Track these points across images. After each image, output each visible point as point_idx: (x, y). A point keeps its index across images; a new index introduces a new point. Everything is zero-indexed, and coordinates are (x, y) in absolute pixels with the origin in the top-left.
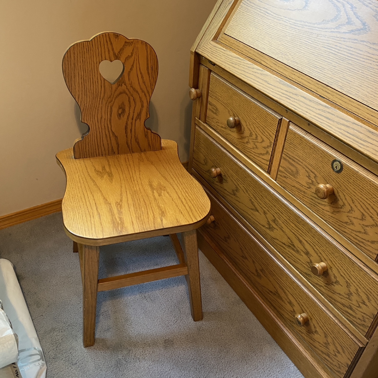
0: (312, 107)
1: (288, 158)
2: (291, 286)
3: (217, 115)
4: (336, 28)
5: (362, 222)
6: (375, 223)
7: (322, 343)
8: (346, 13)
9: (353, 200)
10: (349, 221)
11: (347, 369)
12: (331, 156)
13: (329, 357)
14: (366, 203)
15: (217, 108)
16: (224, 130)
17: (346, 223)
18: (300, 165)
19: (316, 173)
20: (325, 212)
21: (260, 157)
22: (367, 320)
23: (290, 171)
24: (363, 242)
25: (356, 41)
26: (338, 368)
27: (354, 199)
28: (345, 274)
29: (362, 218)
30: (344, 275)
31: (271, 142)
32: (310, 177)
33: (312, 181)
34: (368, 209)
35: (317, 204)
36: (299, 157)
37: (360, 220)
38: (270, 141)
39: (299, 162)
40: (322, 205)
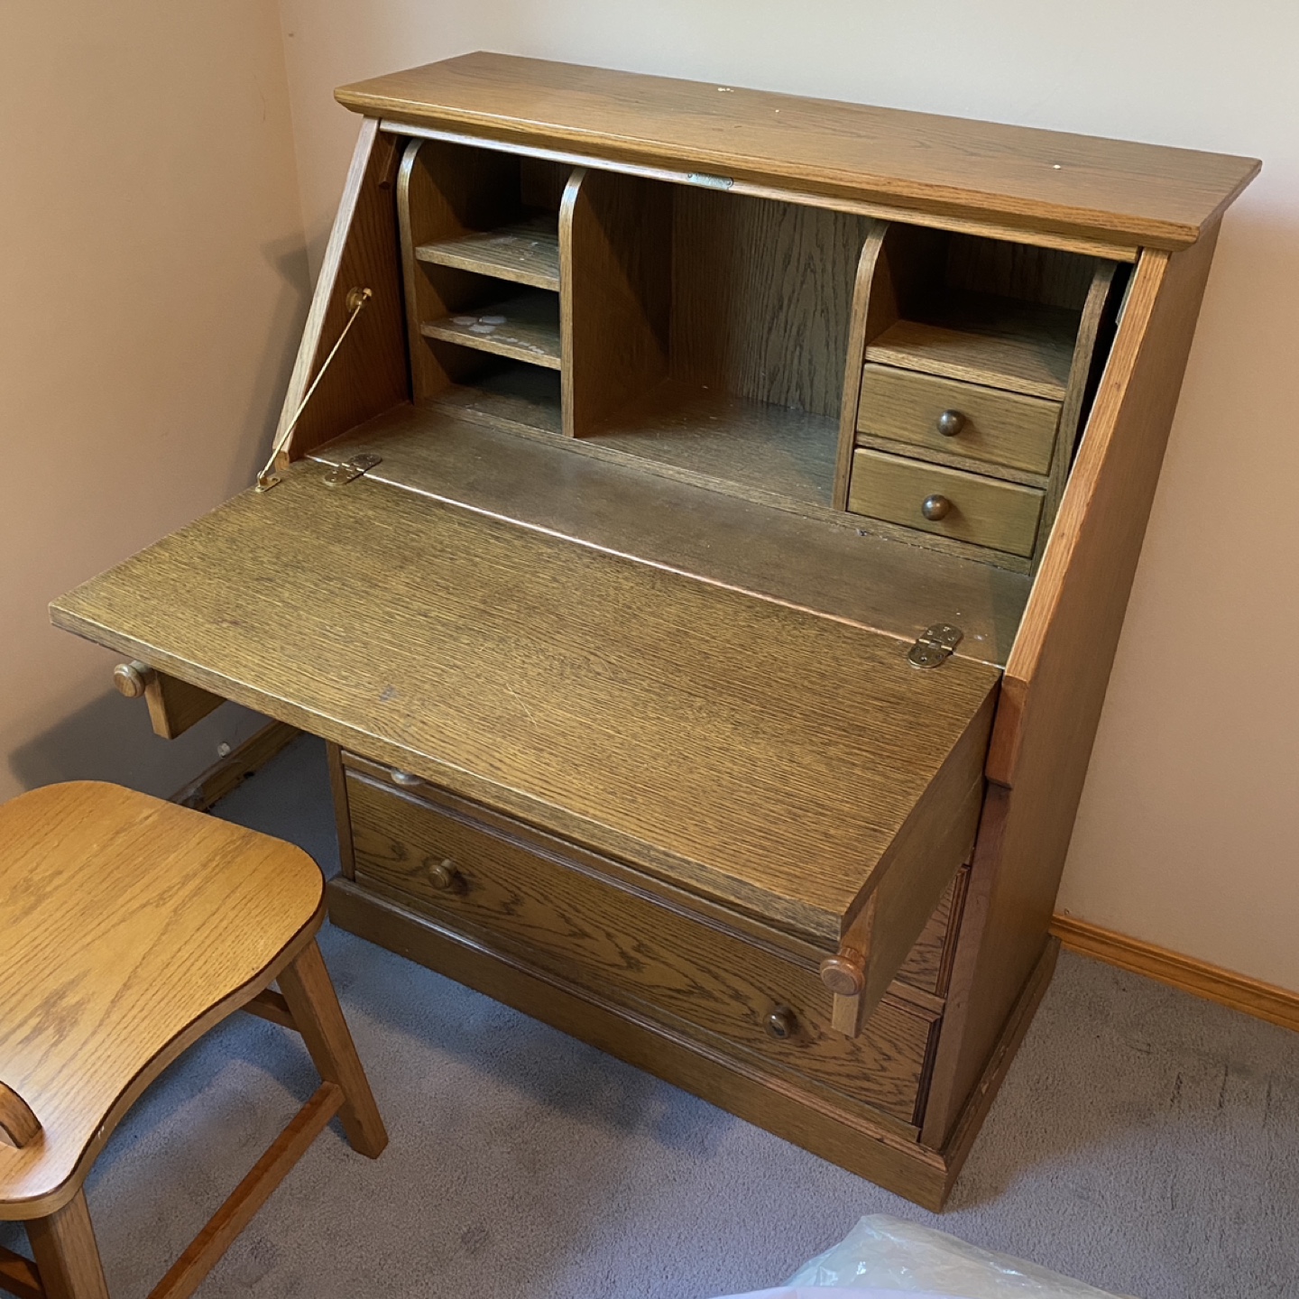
2: (729, 955)
7: (844, 1056)
11: (917, 1085)
13: (868, 1081)
26: (895, 1095)
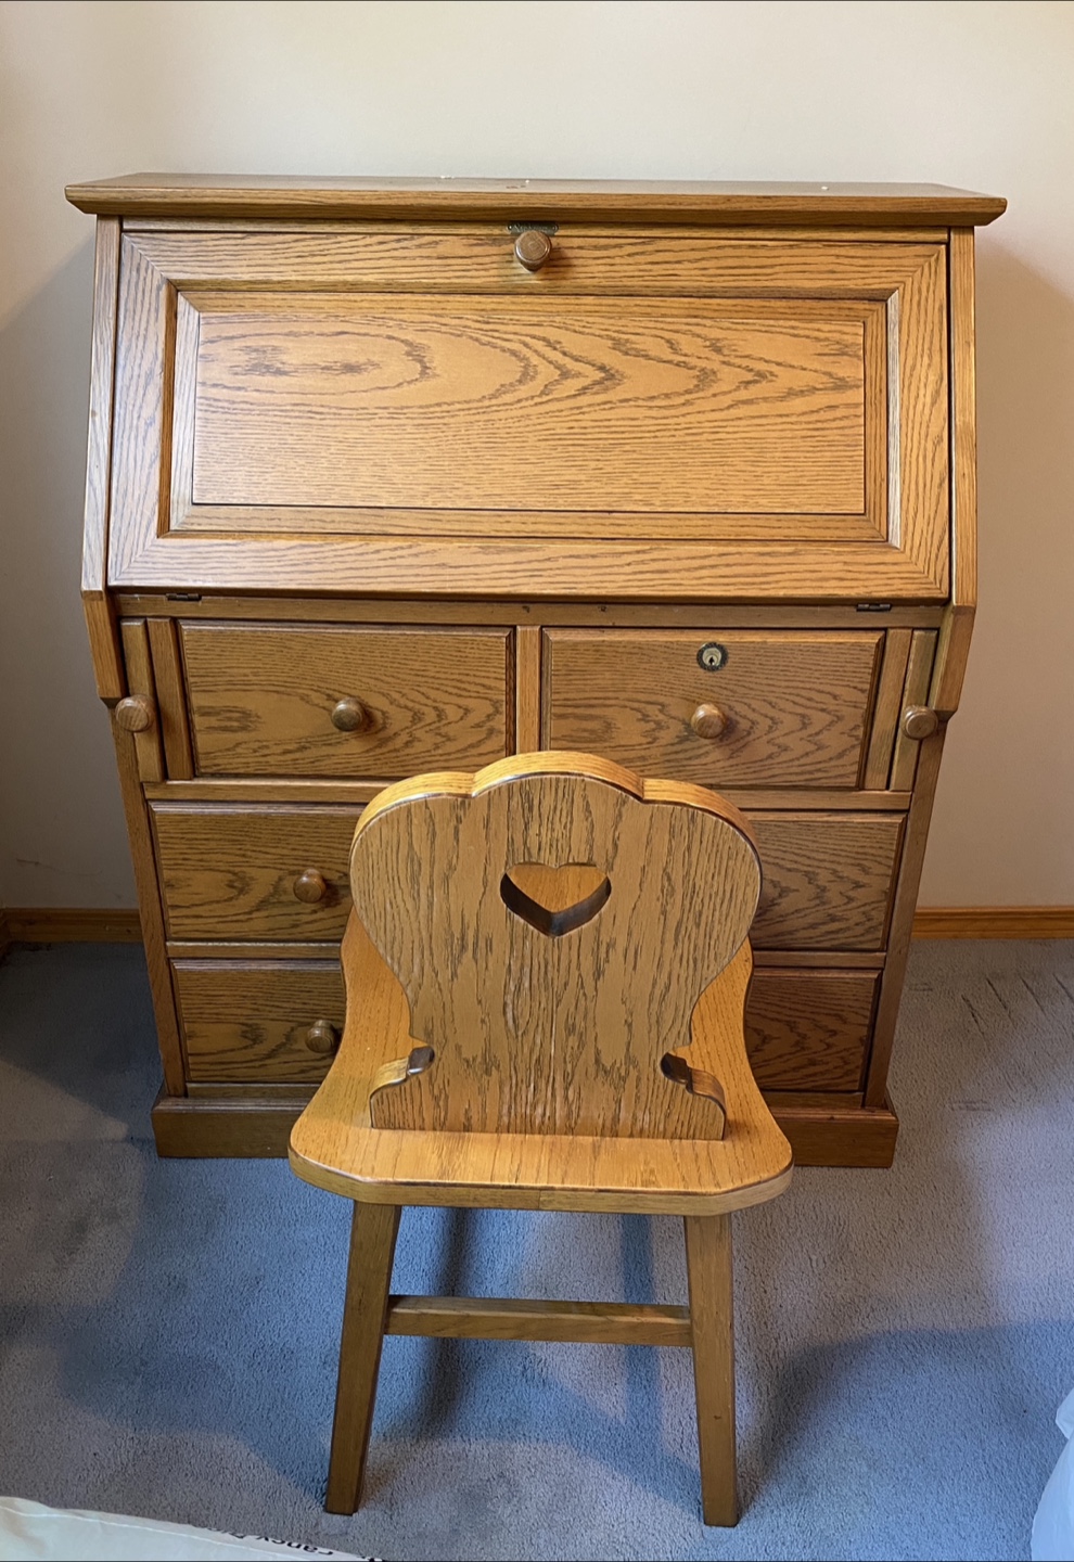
0: (607, 567)
1: (570, 710)
3: (249, 731)
4: (543, 393)
5: (804, 733)
6: (834, 715)
8: (544, 358)
9: (770, 703)
10: (775, 749)
12: (689, 645)
13: (814, 1065)
14: (804, 693)
15: (244, 713)
16: (297, 755)
17: (770, 757)
18: (611, 706)
19: (662, 699)
20: (711, 766)
21: (467, 756)
22: (873, 913)
23: (586, 734)
24: (819, 770)
25: (609, 406)
26: (842, 1067)
27: (774, 700)
28: (796, 862)
29: (804, 724)
30: (795, 866)
31: (495, 704)
32: (648, 716)
33: (658, 723)
34: (810, 699)
35: (685, 763)
36: (604, 689)
37: (801, 729)
38: (490, 700)
39: (608, 702)
40: (698, 756)
